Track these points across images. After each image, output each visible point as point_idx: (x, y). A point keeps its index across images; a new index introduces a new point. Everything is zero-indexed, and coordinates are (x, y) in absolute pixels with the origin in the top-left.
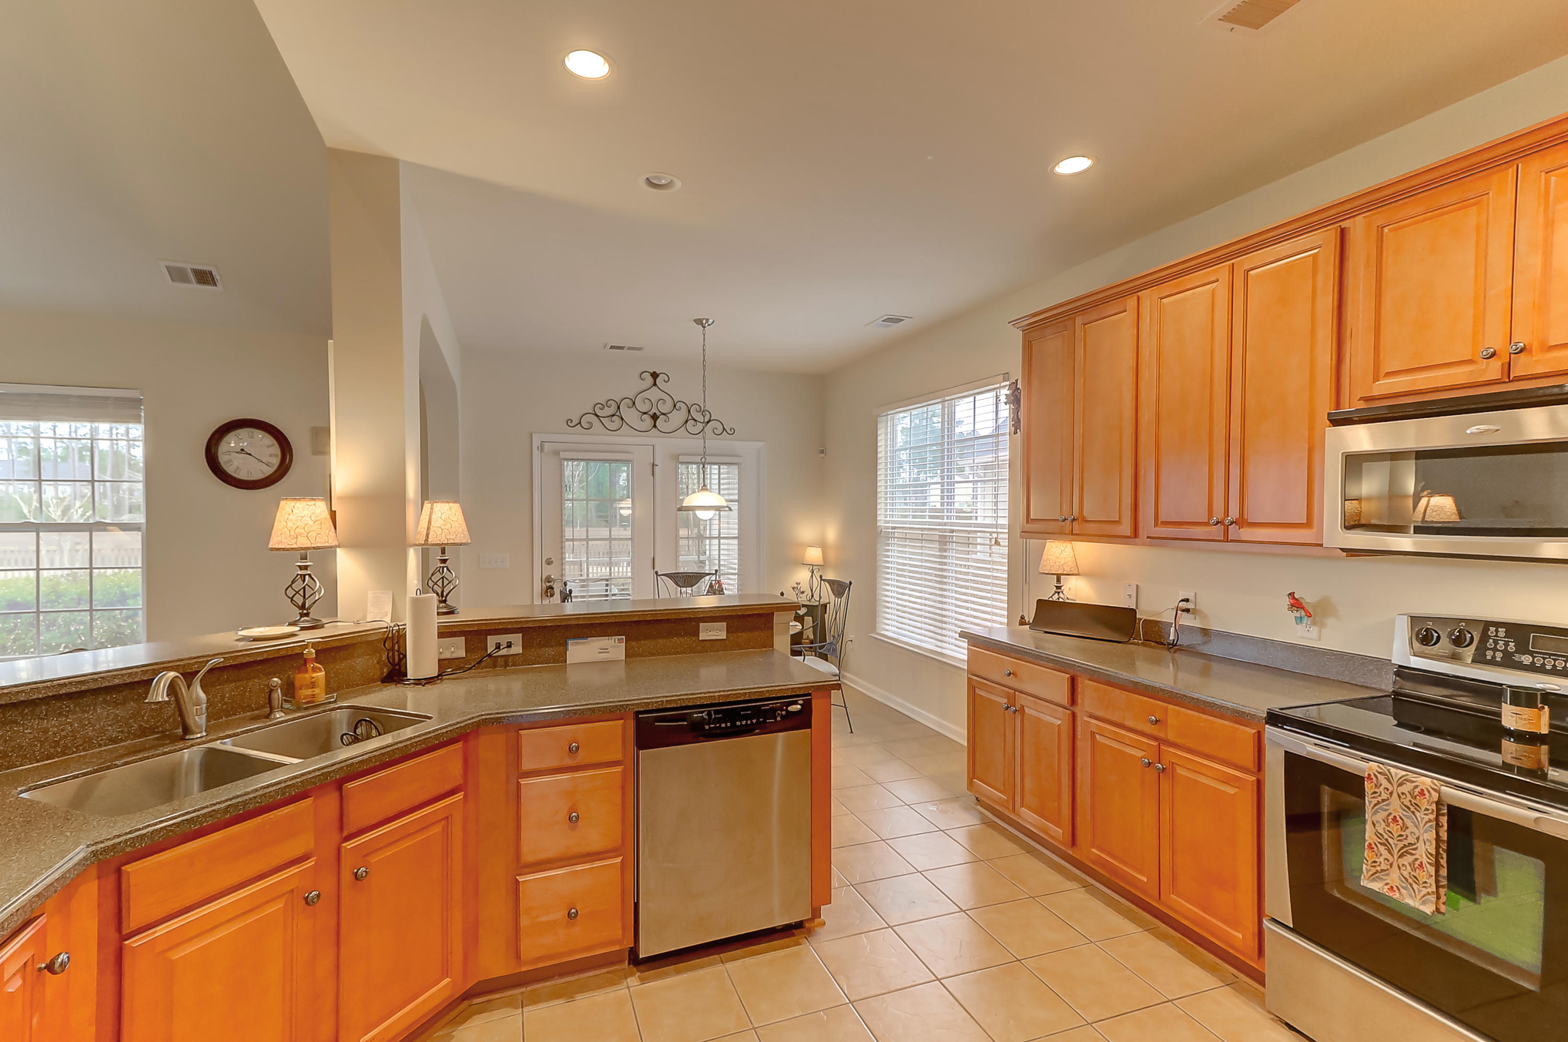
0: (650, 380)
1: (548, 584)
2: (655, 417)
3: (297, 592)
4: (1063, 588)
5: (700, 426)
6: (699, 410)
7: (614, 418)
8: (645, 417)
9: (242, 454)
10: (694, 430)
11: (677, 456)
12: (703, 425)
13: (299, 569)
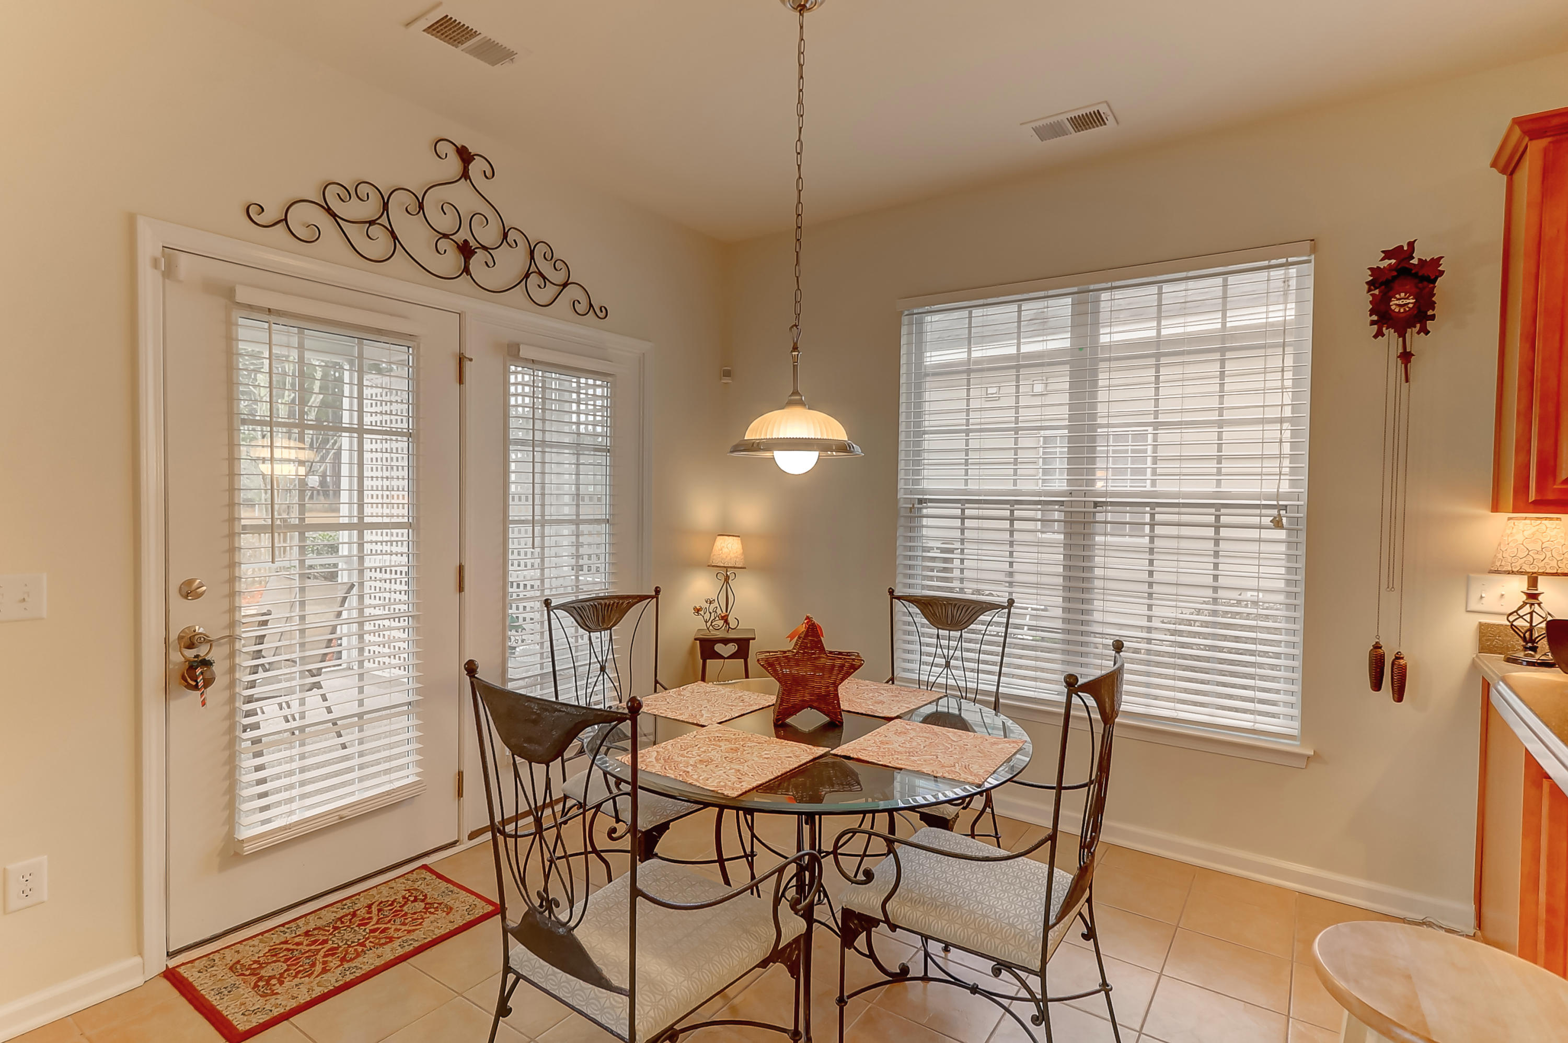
0: (453, 165)
1: (190, 654)
2: (466, 251)
4: (1540, 598)
5: (551, 291)
6: (550, 257)
7: (375, 230)
8: (444, 244)
10: (541, 296)
11: (508, 344)
12: (557, 289)
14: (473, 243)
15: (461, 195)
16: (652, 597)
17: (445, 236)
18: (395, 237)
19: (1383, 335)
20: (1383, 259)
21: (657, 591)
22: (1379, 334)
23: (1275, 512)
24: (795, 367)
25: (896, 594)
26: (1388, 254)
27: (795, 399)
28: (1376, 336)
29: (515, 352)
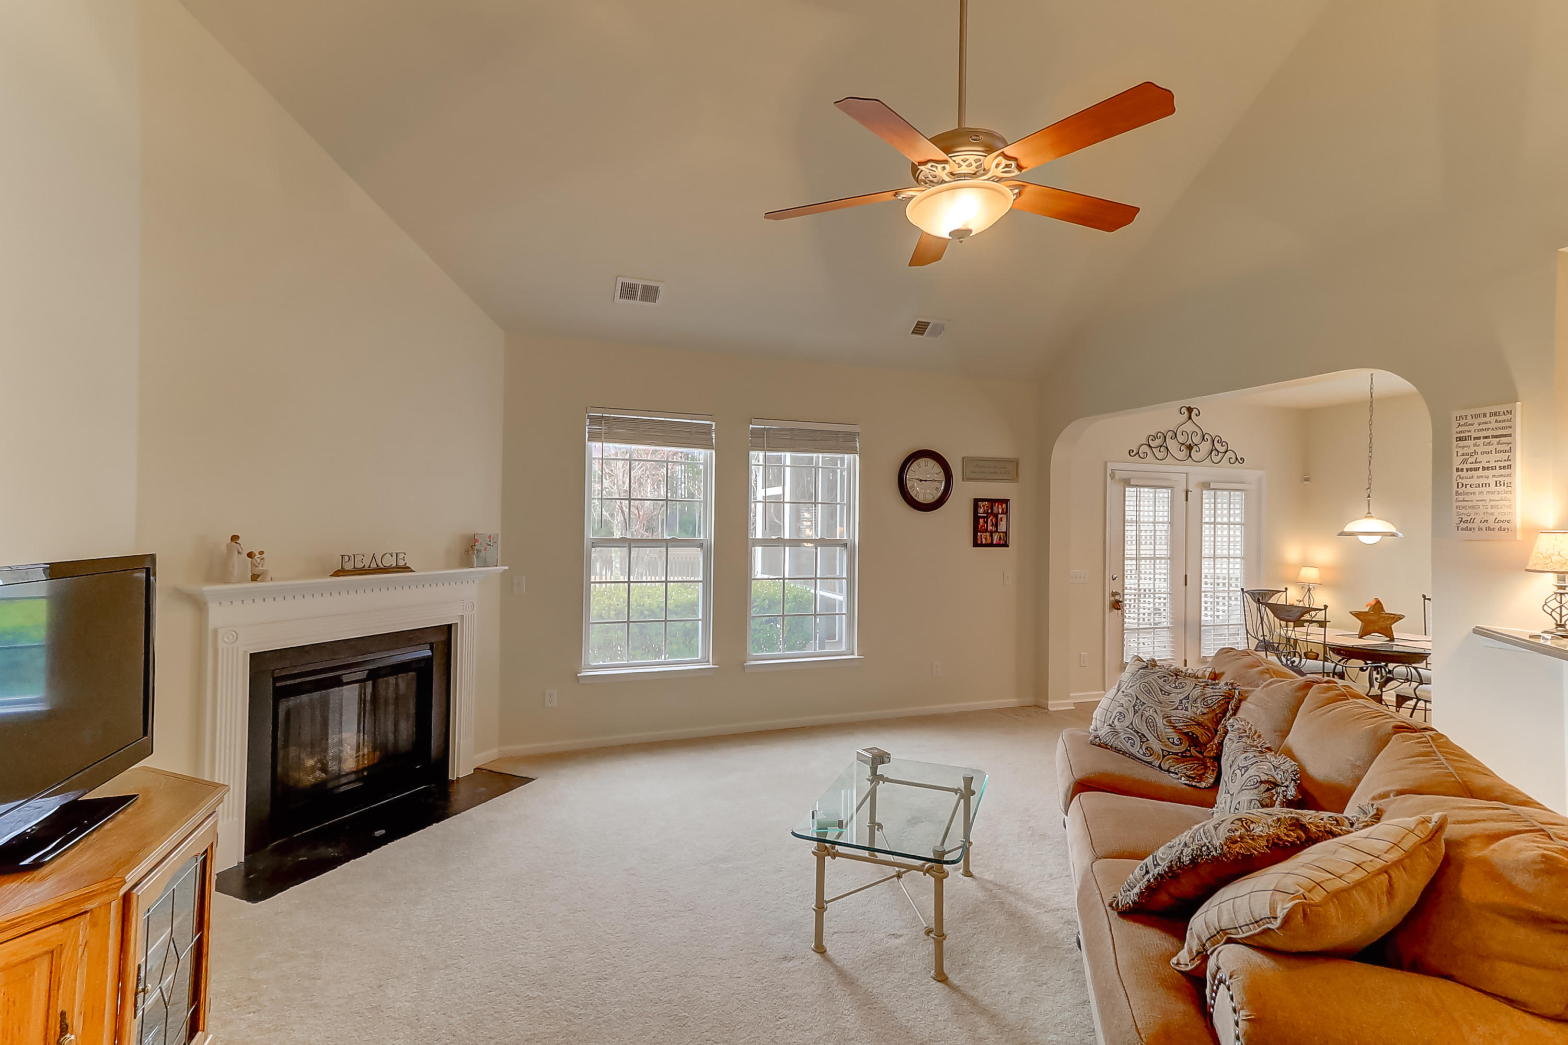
0: (1186, 414)
1: (1115, 598)
2: (1190, 448)
3: (1553, 610)
5: (1220, 456)
6: (1221, 441)
7: (1162, 449)
8: (1183, 447)
9: (921, 481)
10: (1216, 459)
11: (1203, 483)
12: (1222, 454)
13: (1556, 588)
14: (1192, 444)
15: (1189, 427)
16: (1284, 591)
17: (1183, 444)
18: (1168, 450)
21: (1286, 589)
24: (1369, 504)
25: (1427, 597)
27: (1369, 515)
29: (1206, 486)
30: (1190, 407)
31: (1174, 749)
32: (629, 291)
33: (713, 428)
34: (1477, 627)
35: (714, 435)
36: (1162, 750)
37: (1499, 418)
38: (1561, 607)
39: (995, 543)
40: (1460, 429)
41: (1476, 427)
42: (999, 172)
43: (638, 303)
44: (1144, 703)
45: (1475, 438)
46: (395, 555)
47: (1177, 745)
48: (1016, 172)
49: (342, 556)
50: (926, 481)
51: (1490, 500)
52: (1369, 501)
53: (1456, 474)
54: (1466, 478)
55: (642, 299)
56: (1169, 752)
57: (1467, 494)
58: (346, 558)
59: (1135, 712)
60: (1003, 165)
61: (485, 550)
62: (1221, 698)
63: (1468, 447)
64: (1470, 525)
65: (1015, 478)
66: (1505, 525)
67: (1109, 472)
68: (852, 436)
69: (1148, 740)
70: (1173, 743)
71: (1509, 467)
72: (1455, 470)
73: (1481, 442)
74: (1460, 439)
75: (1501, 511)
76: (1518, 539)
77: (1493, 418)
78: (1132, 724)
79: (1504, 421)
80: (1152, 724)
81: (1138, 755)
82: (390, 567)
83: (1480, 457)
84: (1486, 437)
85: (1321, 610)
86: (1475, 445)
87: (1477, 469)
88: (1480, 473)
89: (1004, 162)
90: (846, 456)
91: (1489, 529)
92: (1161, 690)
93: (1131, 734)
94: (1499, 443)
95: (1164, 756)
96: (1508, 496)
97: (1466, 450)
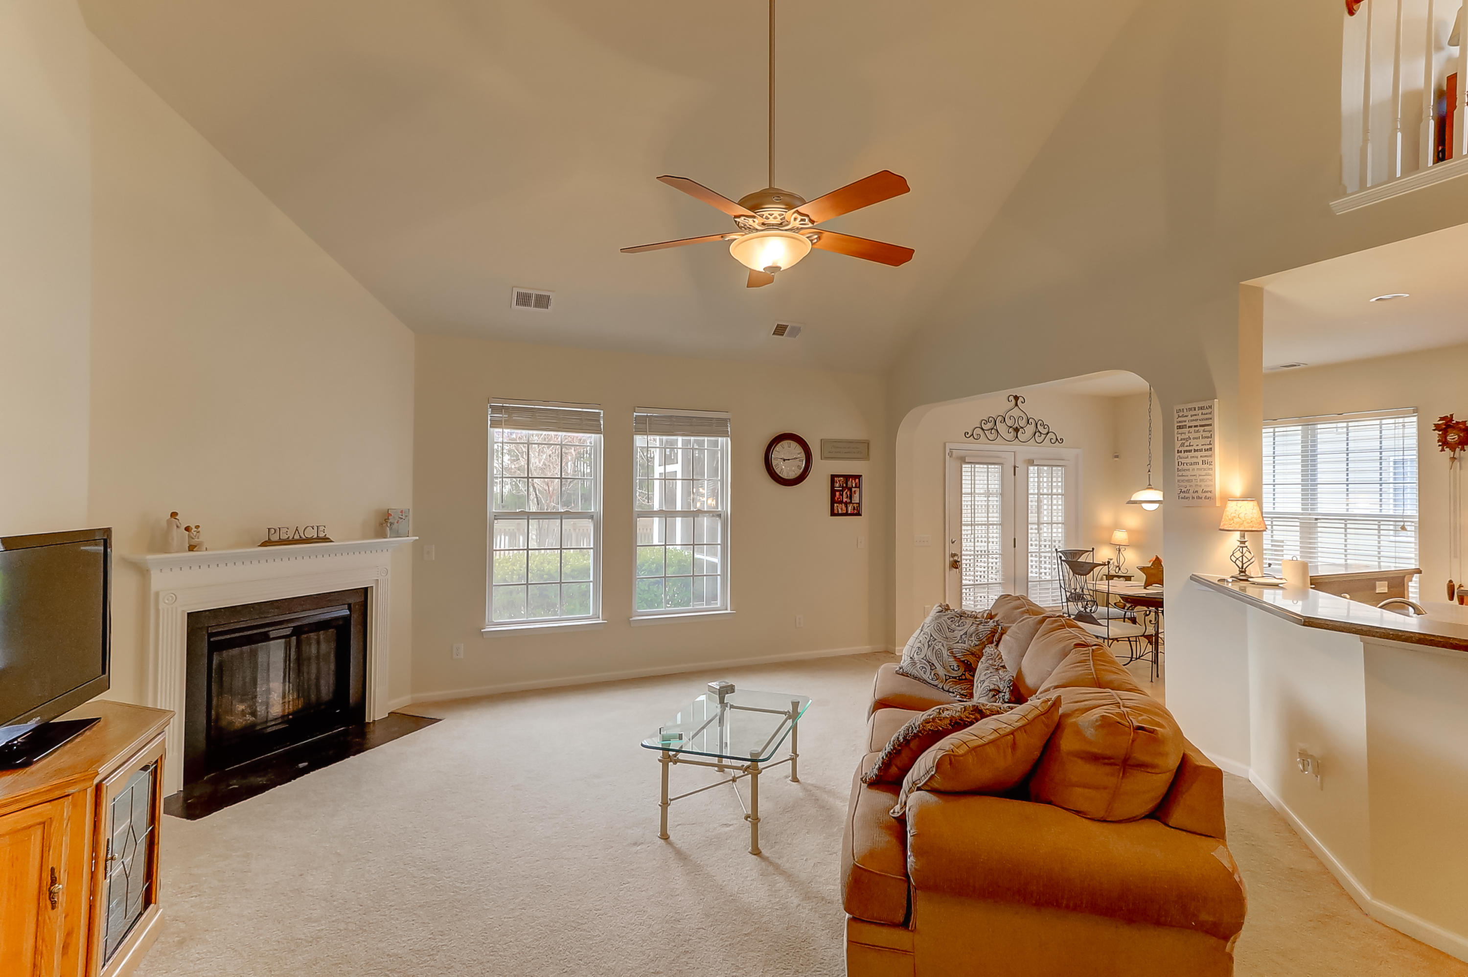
0: (1013, 401)
2: (1017, 430)
3: (1237, 559)
5: (1043, 437)
6: (1043, 425)
7: (993, 431)
8: (1011, 430)
9: (784, 460)
10: (1039, 440)
11: (1029, 460)
12: (1045, 436)
13: (1239, 543)
14: (1019, 427)
15: (1016, 412)
16: (1091, 551)
17: (1011, 427)
18: (998, 432)
19: (1444, 451)
20: (1439, 421)
21: (1093, 549)
22: (1443, 450)
23: (1402, 524)
26: (1442, 419)
27: (1147, 487)
28: (1441, 451)
29: (1031, 462)
30: (1016, 396)
31: (953, 674)
32: (524, 299)
33: (602, 415)
34: (1193, 575)
35: (602, 422)
36: (946, 675)
37: (1204, 411)
38: (1242, 556)
39: (849, 512)
40: (1180, 419)
41: (1189, 418)
42: (797, 224)
43: (532, 309)
44: (935, 639)
45: (1190, 427)
46: (316, 528)
47: (956, 671)
48: (810, 225)
49: (269, 529)
50: (789, 460)
51: (1199, 475)
52: (1149, 475)
53: (1177, 455)
54: (1184, 458)
55: (536, 306)
56: (950, 676)
57: (1184, 470)
58: (272, 531)
59: (929, 646)
60: (799, 220)
61: (397, 523)
62: (989, 632)
63: (1185, 433)
64: (1187, 495)
65: (867, 457)
66: (1208, 495)
67: (948, 451)
68: (723, 422)
69: (936, 668)
70: (953, 669)
71: (1211, 449)
72: (1176, 452)
73: (1192, 430)
74: (1179, 427)
75: (1206, 483)
76: (1217, 505)
77: (1201, 411)
78: (926, 656)
79: (1207, 414)
80: (939, 655)
81: (928, 680)
82: (312, 538)
83: (1193, 442)
84: (1196, 426)
85: (1105, 565)
86: (1189, 432)
87: (1190, 451)
88: (1193, 454)
89: (800, 218)
90: (720, 439)
91: (1199, 498)
92: (949, 628)
93: (925, 664)
94: (1204, 431)
95: (946, 680)
96: (1210, 472)
97: (1183, 436)
